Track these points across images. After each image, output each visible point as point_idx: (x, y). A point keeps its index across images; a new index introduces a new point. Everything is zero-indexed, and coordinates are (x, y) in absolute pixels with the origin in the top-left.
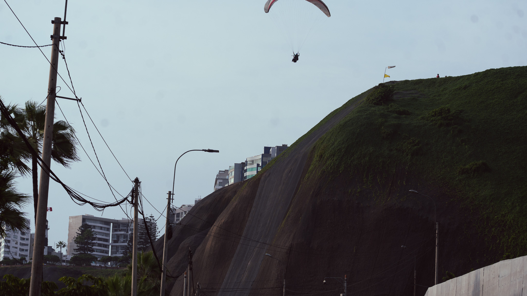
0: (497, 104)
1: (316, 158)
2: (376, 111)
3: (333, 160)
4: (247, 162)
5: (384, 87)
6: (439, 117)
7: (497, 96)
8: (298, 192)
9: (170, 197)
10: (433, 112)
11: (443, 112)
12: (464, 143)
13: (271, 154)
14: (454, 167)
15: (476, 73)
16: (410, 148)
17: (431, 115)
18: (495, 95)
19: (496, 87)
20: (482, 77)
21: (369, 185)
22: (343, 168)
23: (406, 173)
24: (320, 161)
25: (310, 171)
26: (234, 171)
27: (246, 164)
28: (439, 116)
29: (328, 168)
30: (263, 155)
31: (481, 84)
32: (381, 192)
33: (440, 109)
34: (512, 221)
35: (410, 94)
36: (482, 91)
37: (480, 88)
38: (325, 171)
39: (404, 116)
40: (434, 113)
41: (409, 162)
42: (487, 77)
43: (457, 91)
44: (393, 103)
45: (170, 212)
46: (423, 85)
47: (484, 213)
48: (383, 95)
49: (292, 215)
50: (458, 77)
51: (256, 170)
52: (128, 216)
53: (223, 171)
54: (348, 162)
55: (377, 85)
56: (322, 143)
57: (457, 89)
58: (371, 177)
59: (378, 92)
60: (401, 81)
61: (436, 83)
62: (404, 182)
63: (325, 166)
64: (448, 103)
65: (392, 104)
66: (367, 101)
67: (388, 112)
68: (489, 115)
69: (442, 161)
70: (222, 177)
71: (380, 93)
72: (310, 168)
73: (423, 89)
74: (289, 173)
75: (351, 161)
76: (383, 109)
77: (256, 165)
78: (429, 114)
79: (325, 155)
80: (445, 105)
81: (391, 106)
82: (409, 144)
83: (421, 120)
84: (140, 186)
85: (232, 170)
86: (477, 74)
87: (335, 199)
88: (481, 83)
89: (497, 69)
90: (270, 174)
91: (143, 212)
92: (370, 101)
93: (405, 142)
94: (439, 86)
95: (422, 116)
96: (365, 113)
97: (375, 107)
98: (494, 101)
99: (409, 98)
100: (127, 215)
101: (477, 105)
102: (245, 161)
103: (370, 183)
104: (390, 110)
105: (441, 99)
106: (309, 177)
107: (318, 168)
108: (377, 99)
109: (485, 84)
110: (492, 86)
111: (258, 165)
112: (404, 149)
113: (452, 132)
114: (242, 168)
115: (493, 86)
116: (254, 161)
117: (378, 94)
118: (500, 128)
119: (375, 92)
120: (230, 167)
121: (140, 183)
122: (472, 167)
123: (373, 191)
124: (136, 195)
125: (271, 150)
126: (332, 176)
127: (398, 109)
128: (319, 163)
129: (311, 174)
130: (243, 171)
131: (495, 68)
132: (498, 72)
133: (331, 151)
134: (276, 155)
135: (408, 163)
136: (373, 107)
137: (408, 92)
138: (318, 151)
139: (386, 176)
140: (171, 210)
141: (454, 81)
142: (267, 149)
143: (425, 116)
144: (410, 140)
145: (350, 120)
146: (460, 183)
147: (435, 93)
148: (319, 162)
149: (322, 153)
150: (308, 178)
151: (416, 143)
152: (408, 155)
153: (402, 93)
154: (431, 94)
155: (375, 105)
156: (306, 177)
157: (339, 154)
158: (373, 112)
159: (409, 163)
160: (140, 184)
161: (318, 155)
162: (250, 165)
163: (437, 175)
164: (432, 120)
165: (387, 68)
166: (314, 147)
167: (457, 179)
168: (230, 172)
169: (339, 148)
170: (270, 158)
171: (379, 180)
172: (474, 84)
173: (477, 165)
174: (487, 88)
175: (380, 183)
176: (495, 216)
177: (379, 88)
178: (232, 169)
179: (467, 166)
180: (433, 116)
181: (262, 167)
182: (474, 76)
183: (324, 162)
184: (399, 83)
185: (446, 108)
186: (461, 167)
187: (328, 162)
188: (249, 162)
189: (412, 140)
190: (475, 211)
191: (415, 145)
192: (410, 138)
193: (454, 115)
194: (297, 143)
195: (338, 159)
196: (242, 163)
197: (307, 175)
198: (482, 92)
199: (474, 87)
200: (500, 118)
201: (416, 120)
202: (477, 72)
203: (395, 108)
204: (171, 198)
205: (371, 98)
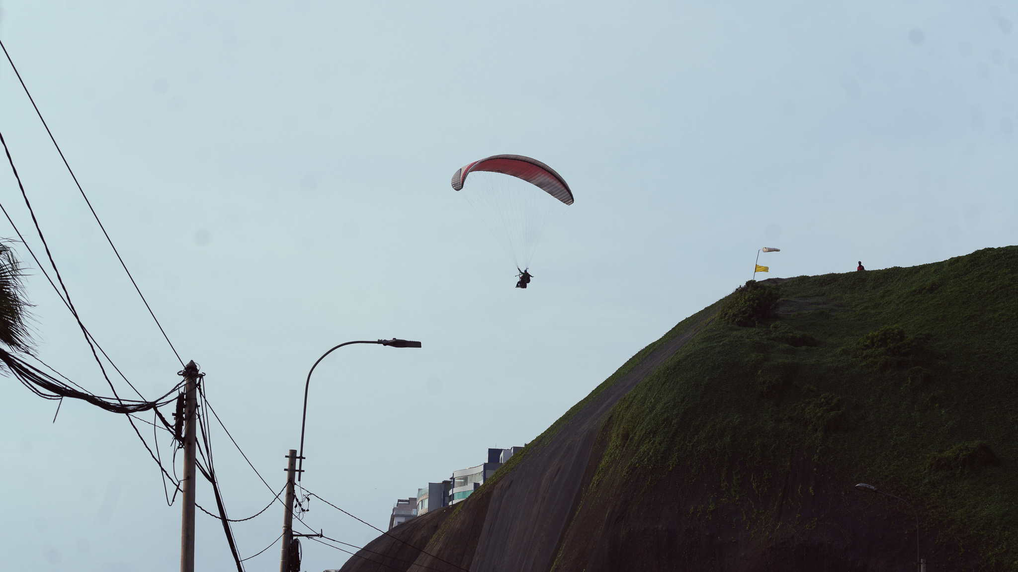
0: (1004, 322)
1: (614, 441)
2: (742, 337)
3: (653, 443)
4: (454, 479)
5: (758, 287)
6: (882, 350)
7: (1002, 304)
8: (576, 516)
9: (292, 464)
10: (868, 338)
11: (889, 338)
12: (937, 405)
14: (918, 455)
15: (952, 258)
16: (820, 414)
17: (864, 346)
18: (999, 303)
19: (1000, 286)
20: (968, 266)
21: (734, 495)
22: (675, 461)
23: (815, 469)
24: (624, 446)
25: (602, 469)
26: (427, 500)
27: (452, 483)
28: (880, 346)
29: (642, 461)
30: (485, 465)
31: (967, 281)
32: (760, 512)
33: (882, 331)
35: (812, 304)
36: (970, 293)
37: (966, 288)
38: (637, 468)
39: (804, 348)
40: (869, 341)
41: (820, 446)
42: (979, 266)
43: (914, 296)
44: (779, 322)
45: (294, 505)
46: (839, 285)
47: (990, 553)
48: (755, 305)
49: (564, 565)
50: (914, 267)
52: (162, 469)
53: (406, 501)
54: (687, 446)
55: (743, 284)
56: (627, 407)
57: (915, 291)
58: (738, 479)
59: (745, 299)
60: (792, 278)
61: (867, 281)
62: (810, 488)
63: (637, 456)
64: (897, 322)
65: (777, 323)
66: (722, 318)
67: (768, 339)
68: (988, 344)
69: (892, 443)
70: (403, 513)
71: (749, 300)
72: (603, 463)
73: (839, 294)
74: (555, 476)
75: (693, 446)
76: (758, 333)
77: (473, 485)
78: (859, 343)
79: (635, 434)
80: (891, 325)
81: (776, 327)
82: (818, 407)
83: (841, 355)
84: (202, 388)
85: (425, 497)
86: (955, 261)
87: (660, 526)
88: (967, 279)
89: (999, 248)
90: (511, 482)
91: (212, 473)
92: (728, 319)
93: (809, 403)
94: (874, 288)
95: (843, 348)
96: (720, 342)
97: (739, 330)
98: (997, 314)
99: (811, 312)
100: (160, 464)
101: (961, 325)
102: (451, 479)
103: (735, 491)
104: (773, 336)
105: (880, 313)
106: (600, 481)
107: (619, 462)
108: (744, 313)
109: (975, 280)
110: (991, 283)
111: (476, 485)
112: (808, 417)
113: (910, 382)
114: (444, 492)
115: (993, 284)
116: (469, 477)
117: (746, 304)
118: (1015, 372)
119: (738, 298)
120: (419, 490)
121: (201, 376)
122: (959, 454)
123: (742, 509)
124: (189, 412)
125: (502, 455)
126: (651, 477)
127: (791, 334)
128: (622, 451)
129: (604, 476)
130: (447, 498)
131: (996, 247)
132: (1003, 254)
133: (649, 423)
135: (817, 448)
136: (737, 330)
137: (807, 301)
138: (619, 426)
139: (771, 476)
140: (297, 500)
141: (906, 276)
142: (494, 454)
143: (850, 347)
144: (821, 399)
146: (933, 490)
147: (866, 302)
148: (623, 449)
149: (629, 430)
150: (597, 485)
151: (833, 405)
152: (816, 430)
153: (795, 302)
154: (858, 305)
155: (739, 326)
156: (594, 483)
157: (666, 430)
158: (737, 341)
159: (820, 448)
160: (200, 380)
161: (618, 435)
162: (461, 486)
163: (881, 473)
164: (866, 356)
165: (761, 252)
166: (610, 419)
167: (927, 481)
168: (419, 501)
169: (666, 417)
171: (754, 485)
172: (952, 281)
173: (969, 451)
174: (980, 287)
175: (757, 493)
176: (1014, 561)
177: (747, 291)
178: (424, 494)
179: (948, 453)
180: (868, 347)
182: (949, 265)
183: (635, 449)
184: (786, 283)
185: (896, 331)
186: (934, 454)
187: (643, 448)
188: (459, 481)
189: (825, 398)
190: (969, 550)
191: (832, 409)
192: (820, 395)
193: (914, 344)
194: (569, 415)
195: (663, 440)
196: (445, 482)
197: (596, 478)
198: (970, 296)
199: (951, 287)
200: (1012, 350)
201: (832, 356)
202: (955, 256)
203: (783, 331)
204: (297, 468)
205: (731, 312)
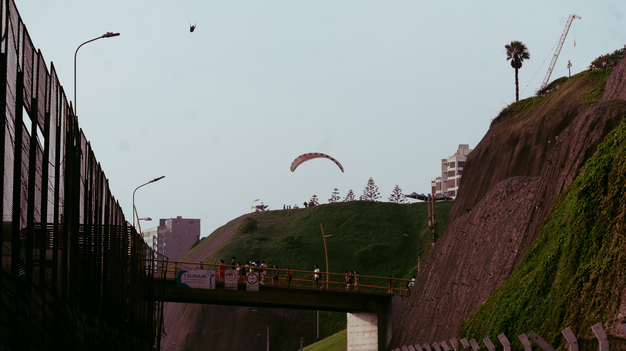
2: (244, 238)
5: (250, 219)
6: (287, 243)
10: (283, 239)
11: (289, 239)
13: (166, 226)
30: (158, 227)
33: (288, 236)
34: (331, 314)
35: (269, 222)
39: (263, 241)
44: (256, 232)
46: (278, 214)
48: (249, 226)
49: (188, 313)
51: (153, 241)
61: (288, 213)
64: (294, 231)
66: (238, 230)
67: (252, 239)
71: (247, 224)
73: (278, 218)
76: (249, 237)
77: (153, 237)
78: (280, 240)
80: (292, 232)
81: (255, 234)
83: (274, 244)
92: (240, 231)
94: (289, 216)
95: (275, 241)
96: (236, 240)
97: (243, 235)
99: (268, 226)
104: (254, 237)
105: (289, 227)
108: (245, 229)
111: (154, 237)
113: (295, 253)
116: (150, 233)
125: (166, 222)
127: (259, 237)
134: (171, 227)
141: (300, 212)
142: (162, 221)
143: (277, 241)
145: (226, 246)
147: (286, 221)
153: (263, 221)
154: (283, 223)
155: (244, 233)
158: (242, 240)
164: (282, 245)
170: (166, 230)
180: (282, 242)
181: (158, 238)
185: (291, 236)
188: (146, 234)
193: (297, 241)
201: (271, 245)
203: (257, 235)
205: (241, 228)
